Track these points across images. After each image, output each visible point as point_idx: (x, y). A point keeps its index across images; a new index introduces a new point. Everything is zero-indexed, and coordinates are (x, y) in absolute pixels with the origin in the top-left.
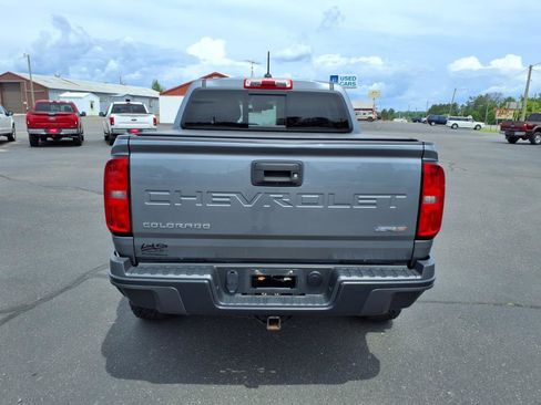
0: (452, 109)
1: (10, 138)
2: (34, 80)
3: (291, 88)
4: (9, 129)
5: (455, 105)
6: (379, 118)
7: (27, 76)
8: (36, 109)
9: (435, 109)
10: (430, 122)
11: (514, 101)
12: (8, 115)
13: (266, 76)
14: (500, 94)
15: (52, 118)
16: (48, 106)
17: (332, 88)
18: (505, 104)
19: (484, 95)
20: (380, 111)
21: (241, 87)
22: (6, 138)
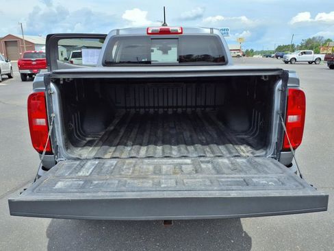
0: (292, 48)
1: (10, 76)
2: (25, 39)
3: (181, 33)
4: (8, 71)
5: (293, 45)
6: (244, 55)
7: (21, 36)
8: (24, 57)
9: (280, 49)
10: (277, 57)
11: (331, 41)
12: (7, 61)
13: (163, 25)
14: (322, 37)
15: (34, 63)
16: (32, 55)
17: (212, 32)
18: (325, 44)
19: (311, 38)
20: (244, 51)
21: (145, 33)
22: (7, 76)
